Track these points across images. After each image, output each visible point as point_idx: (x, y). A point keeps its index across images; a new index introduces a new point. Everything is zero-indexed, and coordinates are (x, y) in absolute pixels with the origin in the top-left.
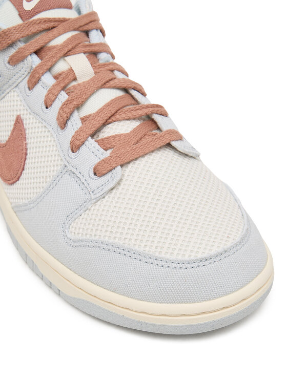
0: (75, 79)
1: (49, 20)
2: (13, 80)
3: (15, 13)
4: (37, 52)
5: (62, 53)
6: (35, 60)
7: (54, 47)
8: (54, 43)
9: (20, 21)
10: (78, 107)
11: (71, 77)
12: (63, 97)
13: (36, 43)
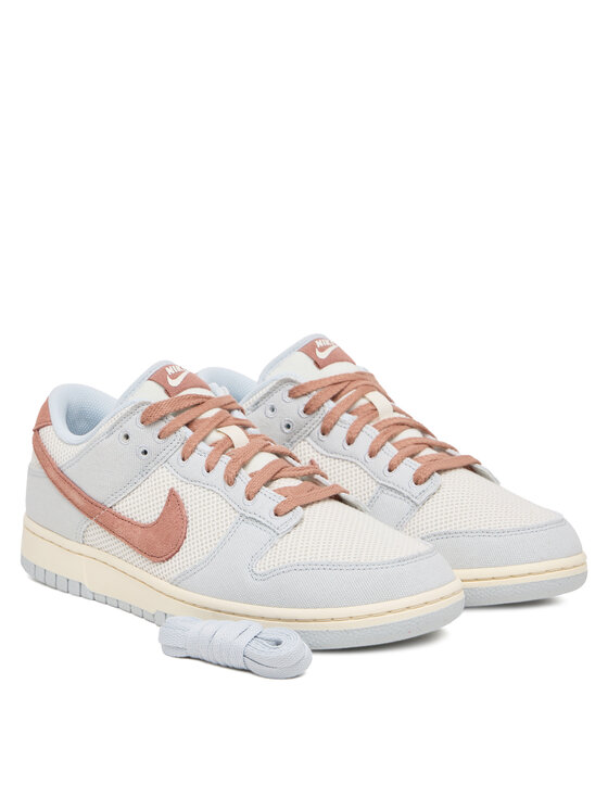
0: (233, 446)
1: (197, 397)
2: (161, 456)
3: (161, 390)
4: (188, 425)
5: (215, 424)
6: (187, 432)
7: (204, 420)
8: (204, 416)
9: (166, 397)
10: (244, 465)
11: (229, 443)
12: (226, 459)
13: (187, 417)
